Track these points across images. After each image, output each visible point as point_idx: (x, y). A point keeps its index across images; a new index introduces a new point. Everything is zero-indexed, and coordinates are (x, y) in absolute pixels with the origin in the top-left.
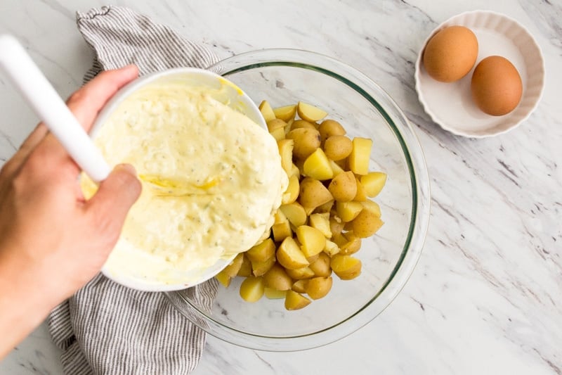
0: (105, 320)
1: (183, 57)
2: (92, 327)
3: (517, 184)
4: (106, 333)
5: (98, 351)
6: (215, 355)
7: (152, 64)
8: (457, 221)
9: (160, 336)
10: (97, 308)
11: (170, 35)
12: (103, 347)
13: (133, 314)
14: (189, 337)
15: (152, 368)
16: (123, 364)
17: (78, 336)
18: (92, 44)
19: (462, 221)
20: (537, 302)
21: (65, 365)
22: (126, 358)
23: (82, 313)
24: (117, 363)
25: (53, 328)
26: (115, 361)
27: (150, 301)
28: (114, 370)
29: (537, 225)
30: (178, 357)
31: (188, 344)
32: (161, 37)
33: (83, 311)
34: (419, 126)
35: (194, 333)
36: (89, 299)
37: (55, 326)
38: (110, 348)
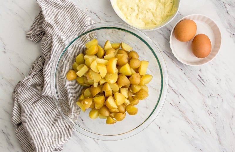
0: (35, 119)
1: (77, 17)
2: (29, 120)
3: (204, 85)
4: (35, 123)
5: (31, 131)
6: (76, 136)
7: (64, 18)
8: (178, 97)
9: (55, 127)
10: (32, 113)
11: (73, 6)
12: (33, 129)
13: (46, 117)
14: (67, 128)
15: (51, 139)
16: (40, 137)
17: (23, 123)
18: (41, 6)
19: (180, 97)
20: (204, 132)
21: (17, 133)
22: (42, 134)
23: (26, 115)
24: (38, 136)
25: (13, 118)
26: (38, 135)
27: (53, 113)
28: (37, 139)
29: (209, 102)
30: (62, 136)
31: (66, 131)
32: (69, 6)
33: (26, 114)
34: (169, 57)
35: (69, 127)
36: (29, 109)
37: (14, 118)
38: (36, 130)
